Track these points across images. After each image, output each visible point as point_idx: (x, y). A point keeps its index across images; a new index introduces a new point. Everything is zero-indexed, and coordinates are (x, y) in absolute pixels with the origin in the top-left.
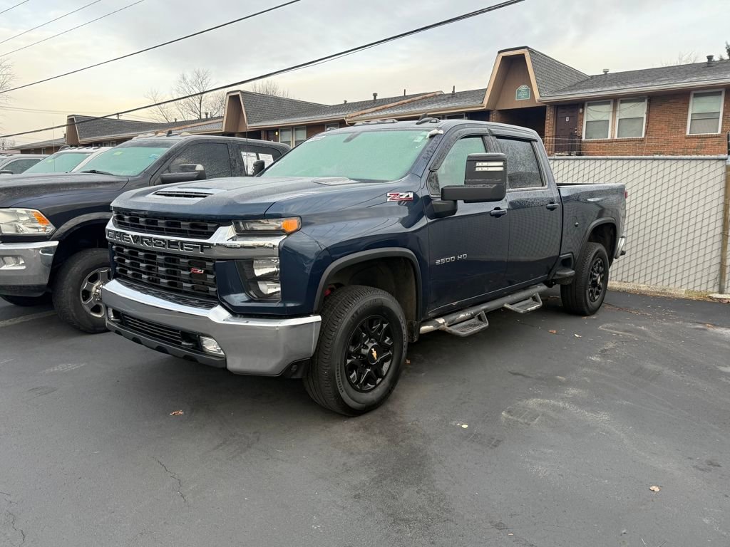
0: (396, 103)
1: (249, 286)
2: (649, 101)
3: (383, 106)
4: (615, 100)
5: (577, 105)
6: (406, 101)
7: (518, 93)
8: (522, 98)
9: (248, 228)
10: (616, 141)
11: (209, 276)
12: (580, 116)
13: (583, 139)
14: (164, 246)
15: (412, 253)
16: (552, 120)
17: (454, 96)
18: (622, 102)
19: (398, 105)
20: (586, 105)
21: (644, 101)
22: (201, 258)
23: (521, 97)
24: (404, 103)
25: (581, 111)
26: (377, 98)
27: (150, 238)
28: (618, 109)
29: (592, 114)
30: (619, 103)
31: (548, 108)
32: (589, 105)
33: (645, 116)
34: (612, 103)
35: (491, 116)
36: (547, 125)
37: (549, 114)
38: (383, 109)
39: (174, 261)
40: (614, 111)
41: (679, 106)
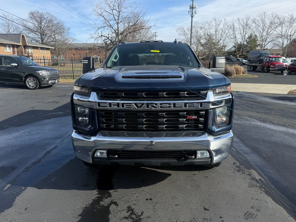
11: (200, 119)
14: (170, 107)
27: (156, 104)
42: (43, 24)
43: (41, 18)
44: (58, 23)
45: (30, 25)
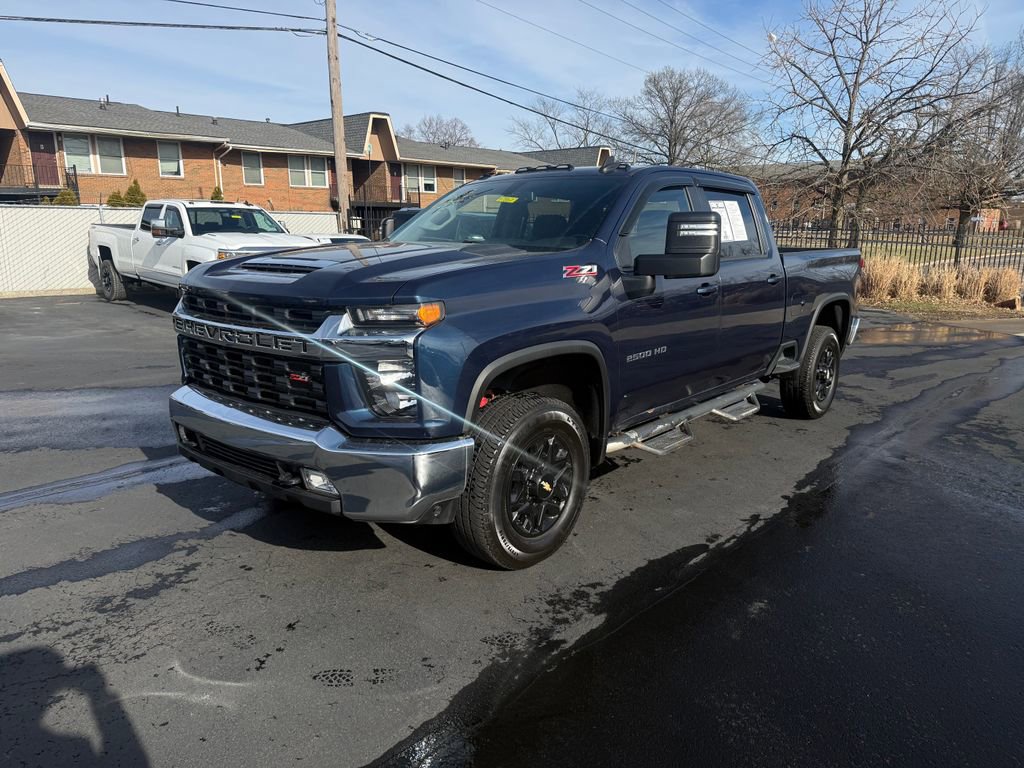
1: (374, 399)
9: (370, 317)
14: (251, 342)
15: (596, 347)
22: (304, 361)
27: (231, 331)
39: (268, 363)
42: (681, 108)
43: (674, 90)
44: (727, 101)
45: (644, 115)
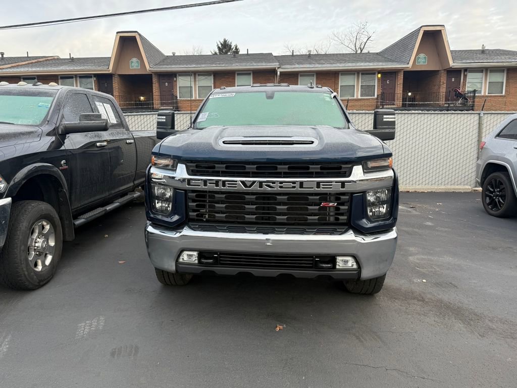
0: (27, 62)
2: (214, 76)
3: (17, 64)
4: (195, 74)
5: (172, 75)
6: (34, 61)
7: (131, 64)
8: (135, 67)
10: (198, 100)
11: (342, 207)
12: (174, 83)
13: (178, 98)
14: (293, 188)
16: (157, 84)
17: (72, 60)
18: (199, 75)
19: (28, 64)
20: (178, 75)
21: (211, 76)
23: (133, 67)
24: (32, 63)
25: (175, 79)
26: (5, 56)
27: (274, 182)
28: (197, 80)
29: (182, 82)
30: (197, 76)
31: (153, 76)
32: (179, 75)
33: (213, 85)
34: (193, 75)
35: (113, 78)
36: (154, 87)
37: (155, 80)
38: (18, 66)
40: (195, 81)
41: (230, 80)
